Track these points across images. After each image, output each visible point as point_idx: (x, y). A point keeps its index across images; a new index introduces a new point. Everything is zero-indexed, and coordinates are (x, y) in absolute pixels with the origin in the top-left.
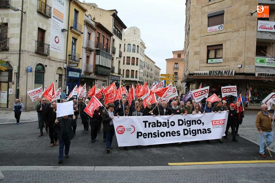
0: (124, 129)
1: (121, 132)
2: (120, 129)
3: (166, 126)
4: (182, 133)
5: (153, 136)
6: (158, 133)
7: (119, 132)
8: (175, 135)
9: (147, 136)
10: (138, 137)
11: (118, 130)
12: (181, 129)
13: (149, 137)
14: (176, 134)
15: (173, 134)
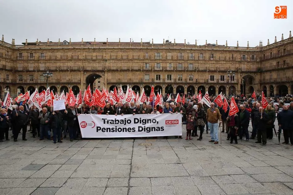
0: (86, 124)
1: (84, 126)
2: (83, 124)
3: (123, 123)
4: (137, 129)
5: (111, 130)
6: (116, 129)
7: (82, 126)
8: (130, 131)
9: (106, 131)
10: (97, 131)
11: (82, 125)
12: (136, 126)
13: (107, 131)
14: (132, 130)
15: (129, 130)
